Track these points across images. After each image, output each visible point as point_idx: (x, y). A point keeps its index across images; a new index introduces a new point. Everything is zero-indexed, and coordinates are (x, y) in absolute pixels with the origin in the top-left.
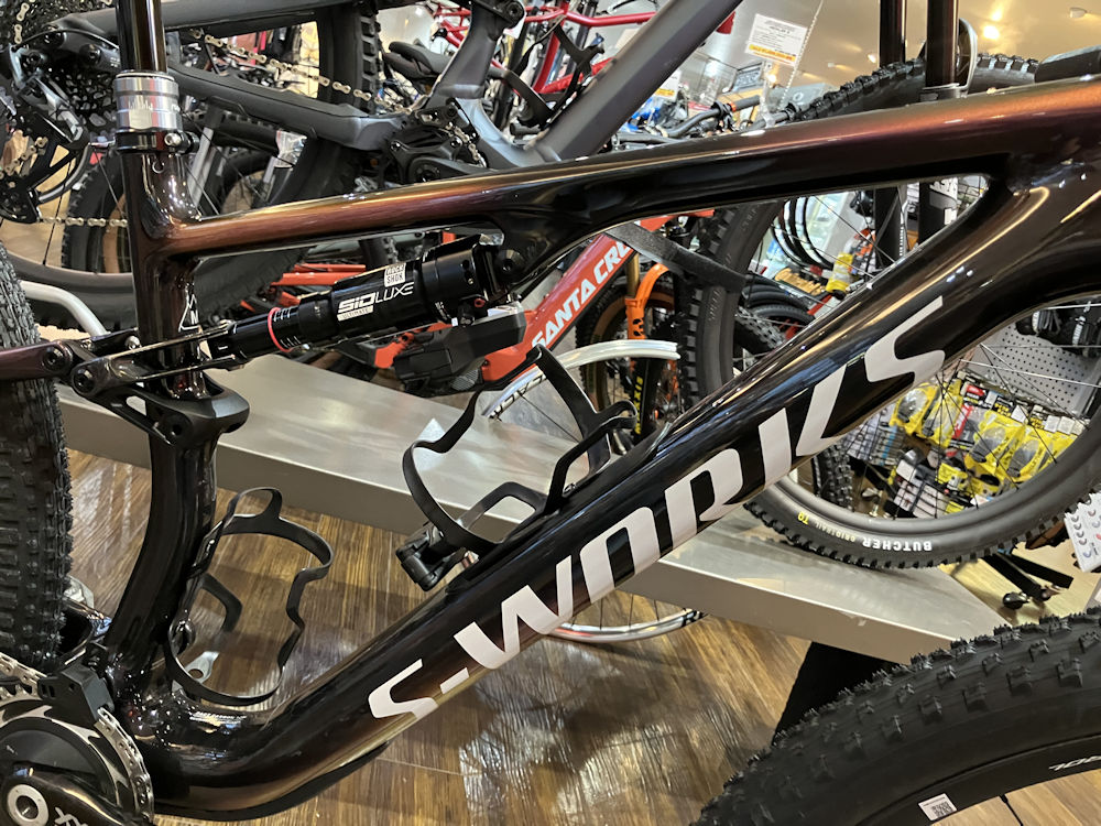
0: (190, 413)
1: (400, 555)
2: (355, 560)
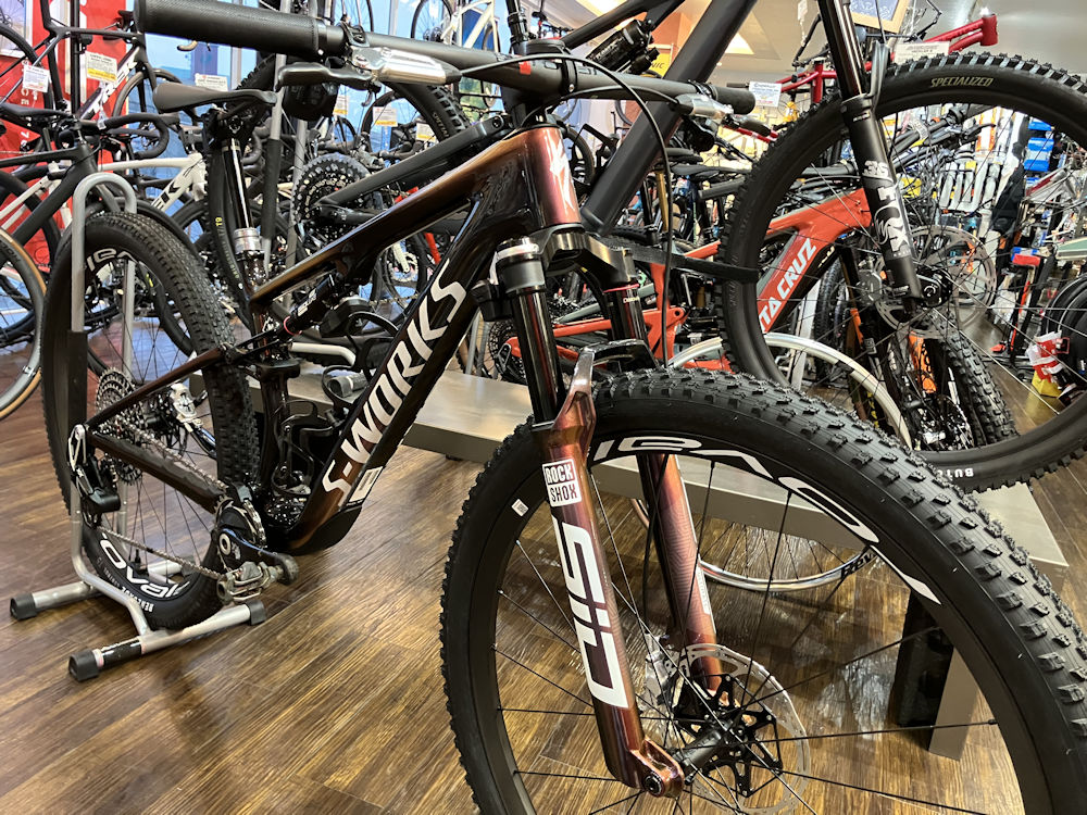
0: (266, 367)
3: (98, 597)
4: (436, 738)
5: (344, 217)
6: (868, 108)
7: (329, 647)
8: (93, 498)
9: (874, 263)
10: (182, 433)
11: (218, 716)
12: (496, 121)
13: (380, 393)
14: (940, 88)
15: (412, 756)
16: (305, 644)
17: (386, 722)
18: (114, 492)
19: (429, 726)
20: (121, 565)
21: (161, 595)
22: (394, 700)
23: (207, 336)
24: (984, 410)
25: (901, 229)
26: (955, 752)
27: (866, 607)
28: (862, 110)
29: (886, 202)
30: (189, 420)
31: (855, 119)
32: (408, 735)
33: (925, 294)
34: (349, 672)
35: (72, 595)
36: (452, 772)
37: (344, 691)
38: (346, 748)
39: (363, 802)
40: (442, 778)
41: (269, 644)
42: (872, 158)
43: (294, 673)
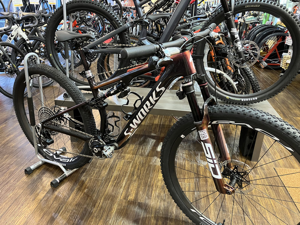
0: (101, 106)
1: (123, 117)
2: (156, 119)
3: (45, 163)
4: (147, 182)
5: (91, 52)
6: (231, 15)
7: (111, 164)
8: (47, 141)
9: (231, 50)
10: (65, 120)
11: (94, 189)
12: (132, 23)
13: (141, 113)
14: (247, 8)
15: (144, 188)
16: (105, 165)
17: (134, 181)
18: (51, 139)
19: (144, 180)
20: (51, 155)
21: (68, 161)
22: (133, 175)
23: (79, 98)
24: (250, 78)
25: (240, 44)
26: (257, 160)
27: (227, 128)
28: (230, 16)
29: (236, 38)
30: (67, 117)
31: (228, 18)
32: (140, 183)
33: (246, 59)
34: (119, 170)
35: (39, 165)
36: (155, 190)
37: (120, 175)
38: (128, 189)
39: (139, 202)
40: (153, 192)
41: (96, 167)
42: (233, 28)
43: (106, 173)
